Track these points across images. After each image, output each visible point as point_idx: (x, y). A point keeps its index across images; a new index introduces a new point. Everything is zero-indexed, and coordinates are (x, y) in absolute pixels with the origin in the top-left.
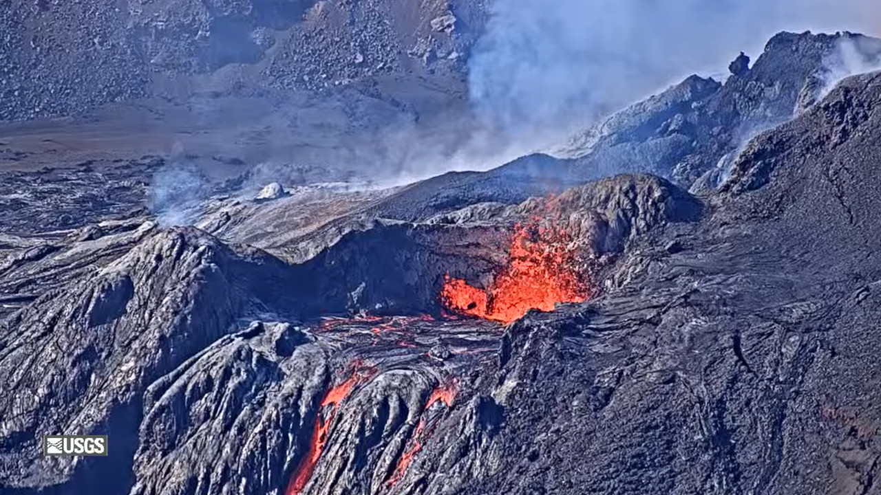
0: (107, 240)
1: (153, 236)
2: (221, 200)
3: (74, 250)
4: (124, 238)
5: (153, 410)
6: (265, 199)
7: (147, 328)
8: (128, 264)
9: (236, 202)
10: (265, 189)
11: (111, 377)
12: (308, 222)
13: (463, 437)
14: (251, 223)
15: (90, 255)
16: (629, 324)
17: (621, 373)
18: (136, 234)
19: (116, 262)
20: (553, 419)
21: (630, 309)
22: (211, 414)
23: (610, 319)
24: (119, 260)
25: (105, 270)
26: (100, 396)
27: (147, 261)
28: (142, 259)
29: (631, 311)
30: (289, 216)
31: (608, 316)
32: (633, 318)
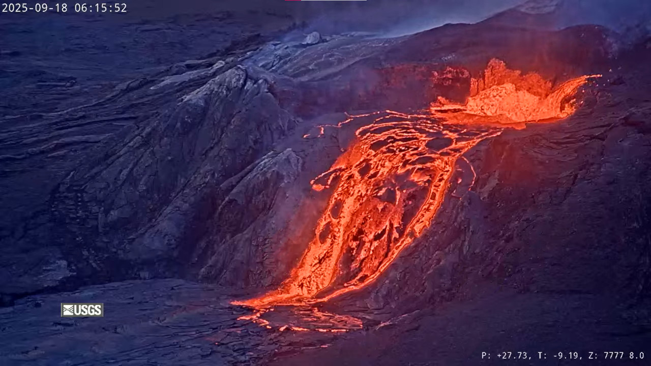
0: (190, 74)
1: (224, 72)
2: (275, 45)
3: (165, 82)
4: (202, 72)
5: (224, 202)
6: (308, 45)
7: (219, 141)
8: (205, 93)
9: (286, 46)
10: (308, 37)
11: (192, 178)
12: (340, 61)
13: (456, 224)
14: (297, 63)
15: (176, 86)
16: (582, 139)
17: (576, 176)
18: (211, 71)
19: (196, 91)
20: (524, 211)
21: (584, 128)
22: (268, 207)
23: (568, 135)
24: (198, 90)
25: (188, 97)
26: (185, 191)
27: (220, 90)
28: (216, 90)
29: (584, 129)
30: (326, 57)
31: (566, 133)
32: (585, 134)
